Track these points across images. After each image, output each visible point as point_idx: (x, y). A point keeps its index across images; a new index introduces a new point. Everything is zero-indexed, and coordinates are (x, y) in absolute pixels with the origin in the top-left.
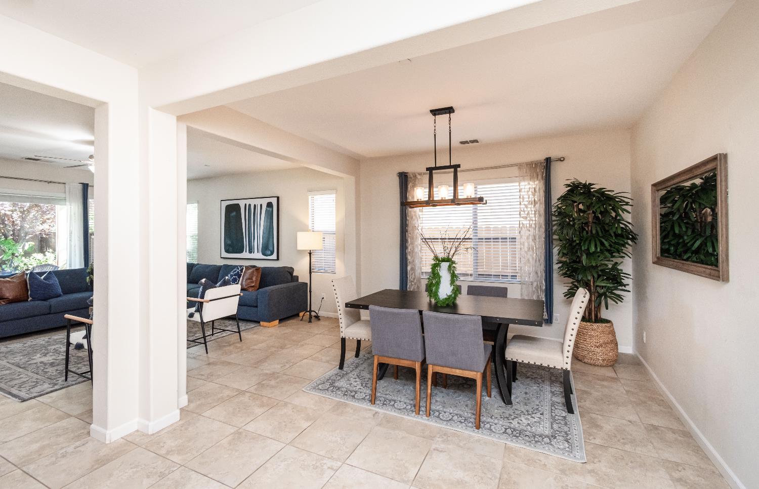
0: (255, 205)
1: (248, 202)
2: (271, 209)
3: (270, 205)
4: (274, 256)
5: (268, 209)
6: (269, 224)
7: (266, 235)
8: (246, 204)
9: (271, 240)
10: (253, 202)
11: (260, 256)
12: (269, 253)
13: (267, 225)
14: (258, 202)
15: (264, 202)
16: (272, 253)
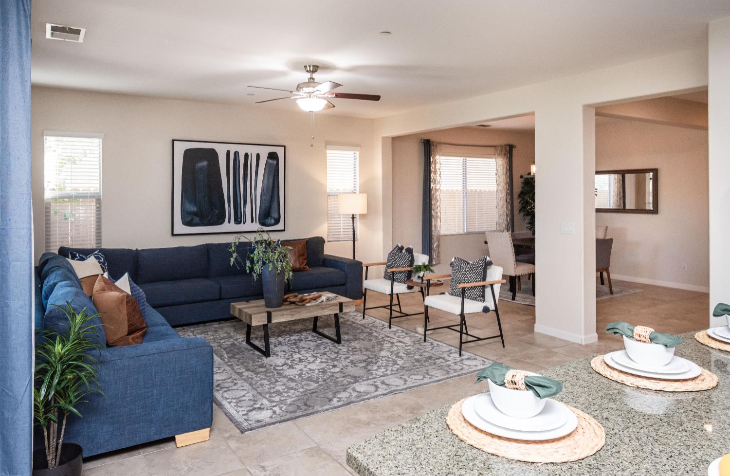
0: (246, 155)
1: (233, 149)
2: (275, 162)
3: (273, 156)
4: (280, 226)
5: (271, 161)
6: (271, 180)
7: (268, 197)
8: (228, 153)
9: (275, 204)
10: (242, 150)
11: (256, 226)
12: (273, 221)
13: (268, 183)
14: (253, 151)
15: (264, 152)
16: (277, 221)
